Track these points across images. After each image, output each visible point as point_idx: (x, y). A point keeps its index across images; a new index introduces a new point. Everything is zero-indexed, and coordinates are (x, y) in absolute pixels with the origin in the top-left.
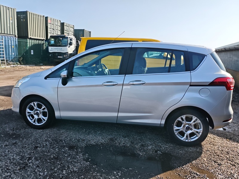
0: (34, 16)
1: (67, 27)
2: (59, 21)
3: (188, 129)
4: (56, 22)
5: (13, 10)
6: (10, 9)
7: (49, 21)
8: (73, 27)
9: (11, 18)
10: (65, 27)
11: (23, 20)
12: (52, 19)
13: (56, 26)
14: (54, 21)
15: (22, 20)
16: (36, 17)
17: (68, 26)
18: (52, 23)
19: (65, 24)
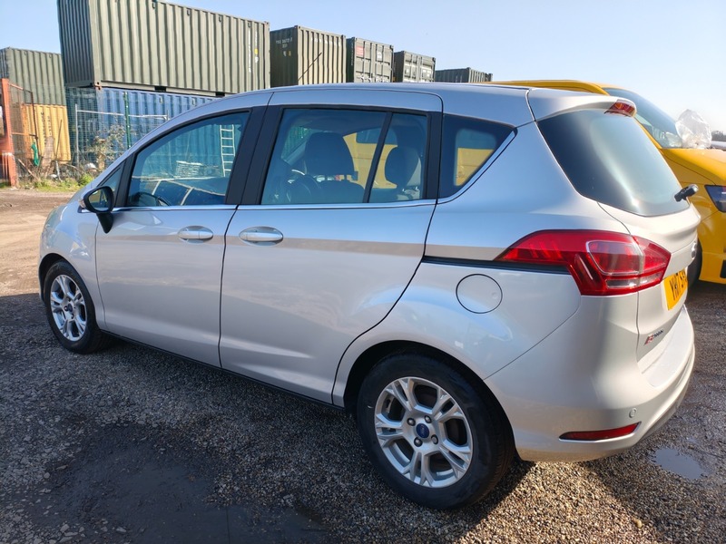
0: (316, 40)
1: (413, 66)
2: (387, 49)
3: (423, 434)
4: (379, 53)
5: (261, 26)
6: (254, 26)
7: (358, 51)
8: (432, 63)
9: (256, 50)
10: (406, 64)
11: (287, 53)
12: (367, 44)
13: (378, 63)
14: (373, 48)
15: (285, 53)
16: (321, 41)
17: (416, 63)
18: (367, 56)
19: (406, 58)
